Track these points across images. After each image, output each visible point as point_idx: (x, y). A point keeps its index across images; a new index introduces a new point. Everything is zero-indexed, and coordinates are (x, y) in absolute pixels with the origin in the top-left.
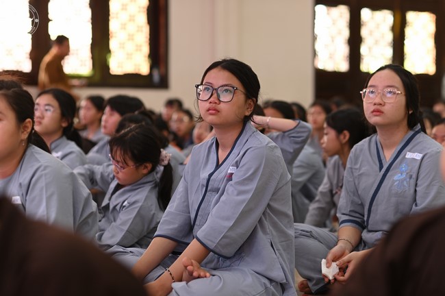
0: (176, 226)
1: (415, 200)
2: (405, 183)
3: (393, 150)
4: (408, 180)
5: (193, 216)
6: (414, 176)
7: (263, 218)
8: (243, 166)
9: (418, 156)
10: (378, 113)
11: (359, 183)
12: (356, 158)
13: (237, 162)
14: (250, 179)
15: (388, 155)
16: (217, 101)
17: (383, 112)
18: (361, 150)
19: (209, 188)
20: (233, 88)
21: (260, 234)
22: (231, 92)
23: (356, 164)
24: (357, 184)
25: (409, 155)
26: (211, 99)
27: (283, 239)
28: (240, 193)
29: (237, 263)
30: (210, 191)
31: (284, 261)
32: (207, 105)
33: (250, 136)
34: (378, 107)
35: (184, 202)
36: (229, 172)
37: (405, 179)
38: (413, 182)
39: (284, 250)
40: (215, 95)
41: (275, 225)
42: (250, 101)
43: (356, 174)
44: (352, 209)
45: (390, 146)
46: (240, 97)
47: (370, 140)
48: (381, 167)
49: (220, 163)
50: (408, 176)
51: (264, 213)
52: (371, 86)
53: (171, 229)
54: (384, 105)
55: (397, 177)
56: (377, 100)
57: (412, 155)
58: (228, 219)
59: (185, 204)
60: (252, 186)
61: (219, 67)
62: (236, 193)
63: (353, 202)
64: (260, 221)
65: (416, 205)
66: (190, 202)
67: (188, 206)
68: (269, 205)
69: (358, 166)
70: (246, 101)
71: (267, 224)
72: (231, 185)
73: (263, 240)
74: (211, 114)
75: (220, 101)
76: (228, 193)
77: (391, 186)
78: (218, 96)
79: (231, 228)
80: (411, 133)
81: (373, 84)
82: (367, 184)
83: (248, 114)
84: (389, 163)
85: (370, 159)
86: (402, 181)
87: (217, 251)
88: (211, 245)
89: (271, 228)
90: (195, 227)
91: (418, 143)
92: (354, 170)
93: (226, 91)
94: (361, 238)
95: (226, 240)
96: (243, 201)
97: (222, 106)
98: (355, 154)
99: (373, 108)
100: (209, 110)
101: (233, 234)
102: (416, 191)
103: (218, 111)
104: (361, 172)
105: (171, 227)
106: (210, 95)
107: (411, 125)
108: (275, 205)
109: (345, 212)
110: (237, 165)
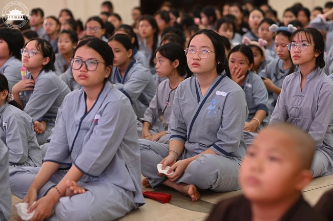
0: (59, 153)
1: (221, 123)
2: (215, 112)
3: (207, 89)
4: (217, 110)
5: (70, 145)
6: (221, 108)
7: (120, 148)
8: (105, 115)
9: (224, 94)
10: (196, 66)
11: (183, 110)
12: (182, 92)
13: (100, 112)
14: (110, 124)
15: (204, 92)
16: (86, 70)
17: (199, 65)
18: (185, 87)
19: (81, 128)
20: (97, 61)
21: (118, 159)
22: (95, 63)
23: (181, 96)
24: (182, 110)
25: (218, 93)
26: (82, 69)
27: (133, 160)
28: (104, 134)
29: (103, 178)
30: (82, 129)
31: (134, 174)
32: (79, 73)
33: (109, 92)
34: (196, 61)
35: (63, 136)
36: (95, 118)
37: (215, 110)
38: (220, 111)
39: (134, 167)
40: (84, 66)
41: (127, 151)
42: (108, 68)
43: (181, 103)
44: (179, 126)
45: (205, 86)
46: (102, 66)
47: (191, 80)
48: (199, 100)
49: (88, 110)
50: (217, 108)
51: (120, 146)
52: (191, 46)
53: (56, 156)
54: (200, 60)
55: (210, 108)
56: (196, 56)
57: (220, 93)
58: (96, 152)
59: (64, 137)
60: (112, 129)
61: (86, 45)
62: (101, 133)
63: (179, 122)
64: (118, 151)
65: (222, 127)
66: (68, 136)
67: (66, 138)
68: (124, 140)
69: (183, 98)
70: (105, 68)
71: (123, 152)
72: (97, 128)
73: (120, 163)
74: (82, 79)
75: (88, 70)
76: (95, 134)
77: (205, 114)
78: (86, 67)
79: (99, 158)
80: (219, 77)
81: (193, 45)
82: (189, 110)
83: (107, 76)
84: (205, 97)
85: (191, 93)
86: (212, 111)
87: (90, 173)
88: (86, 170)
89: (125, 154)
90: (72, 153)
91: (224, 84)
92: (180, 101)
93: (92, 63)
94: (184, 147)
95: (96, 167)
96: (106, 140)
97: (89, 74)
98: (181, 89)
99: (193, 62)
100: (80, 76)
101: (100, 162)
102: (222, 117)
103: (86, 77)
104: (185, 102)
105: (55, 154)
106: (80, 65)
107: (219, 71)
108: (128, 138)
109: (174, 128)
110: (101, 113)
